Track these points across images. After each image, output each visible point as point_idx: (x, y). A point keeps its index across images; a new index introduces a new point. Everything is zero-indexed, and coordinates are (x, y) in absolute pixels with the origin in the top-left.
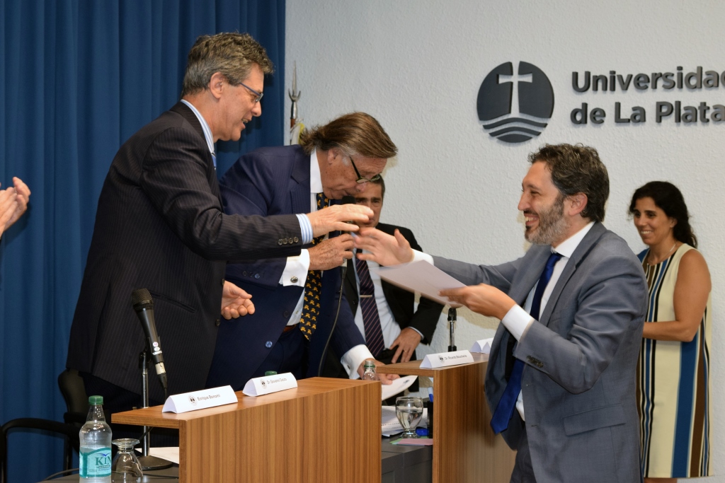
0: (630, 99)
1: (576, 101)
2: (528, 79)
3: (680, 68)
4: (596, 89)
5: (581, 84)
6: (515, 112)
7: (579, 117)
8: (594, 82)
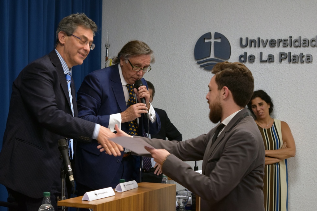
0: (267, 51)
1: (242, 51)
2: (219, 41)
3: (291, 37)
4: (251, 46)
5: (244, 43)
6: (212, 56)
7: (242, 59)
8: (250, 43)
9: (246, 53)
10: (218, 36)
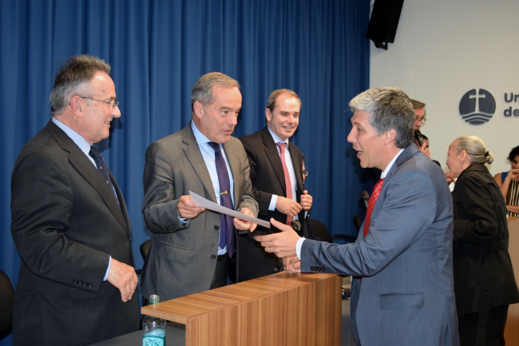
1: (507, 106)
2: (484, 96)
4: (516, 100)
5: (509, 98)
6: (477, 111)
7: (507, 113)
8: (514, 98)
9: (511, 108)
10: (482, 91)
